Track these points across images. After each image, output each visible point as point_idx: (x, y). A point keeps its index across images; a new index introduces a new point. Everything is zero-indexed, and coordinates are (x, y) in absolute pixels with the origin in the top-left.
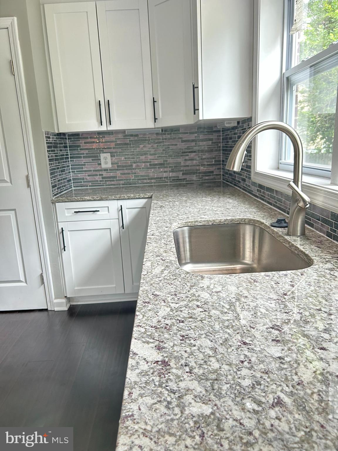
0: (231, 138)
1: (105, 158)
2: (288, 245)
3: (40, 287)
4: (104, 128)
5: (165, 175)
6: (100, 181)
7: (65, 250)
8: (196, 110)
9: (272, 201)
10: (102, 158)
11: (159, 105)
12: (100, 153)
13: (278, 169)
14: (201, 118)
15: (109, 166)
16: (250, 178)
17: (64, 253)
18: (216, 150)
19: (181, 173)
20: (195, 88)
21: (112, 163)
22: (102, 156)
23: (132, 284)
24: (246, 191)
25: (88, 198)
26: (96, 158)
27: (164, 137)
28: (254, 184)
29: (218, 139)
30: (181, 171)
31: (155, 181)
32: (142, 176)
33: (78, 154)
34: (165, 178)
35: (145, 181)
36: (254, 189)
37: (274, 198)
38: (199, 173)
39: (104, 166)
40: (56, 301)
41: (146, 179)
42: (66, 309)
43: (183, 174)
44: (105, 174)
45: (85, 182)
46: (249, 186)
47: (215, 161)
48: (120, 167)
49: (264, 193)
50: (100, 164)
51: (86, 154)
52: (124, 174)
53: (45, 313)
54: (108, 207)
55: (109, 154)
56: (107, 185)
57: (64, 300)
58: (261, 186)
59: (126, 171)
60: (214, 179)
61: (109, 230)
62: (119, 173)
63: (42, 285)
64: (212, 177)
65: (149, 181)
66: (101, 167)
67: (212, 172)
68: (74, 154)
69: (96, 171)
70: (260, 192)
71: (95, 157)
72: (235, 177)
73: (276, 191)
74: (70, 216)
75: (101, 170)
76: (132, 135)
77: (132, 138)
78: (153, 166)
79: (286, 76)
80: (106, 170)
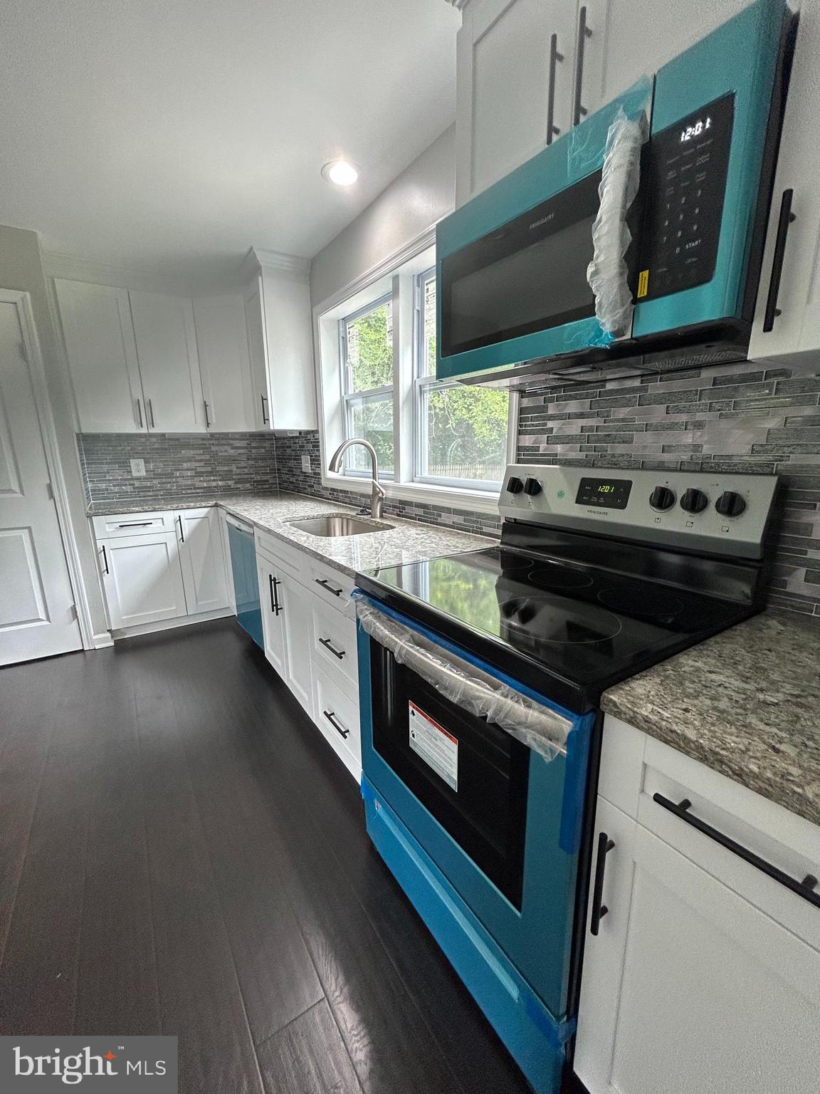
0: (290, 447)
1: (137, 465)
2: (374, 524)
3: (71, 622)
4: (144, 431)
5: (214, 484)
6: (131, 492)
7: (108, 573)
8: (266, 420)
9: (347, 500)
10: (132, 465)
11: (212, 410)
12: (129, 459)
13: (344, 475)
14: (272, 428)
15: (143, 473)
16: (320, 484)
17: (106, 577)
18: (270, 459)
19: (233, 482)
20: (264, 399)
21: (146, 471)
22: (133, 462)
23: (195, 602)
24: (315, 496)
25: (137, 509)
26: (125, 466)
27: (211, 442)
28: (326, 489)
29: (271, 447)
30: (233, 479)
31: (202, 490)
32: (185, 485)
33: (98, 459)
34: (214, 487)
35: (189, 491)
36: (326, 494)
37: (349, 498)
38: (254, 482)
39: (135, 474)
40: (94, 637)
41: (191, 489)
42: (112, 644)
43: (235, 483)
44: (137, 484)
45: (109, 493)
46: (319, 491)
47: (270, 470)
48: (157, 476)
49: (337, 495)
50: (131, 472)
51: (110, 459)
52: (163, 483)
53: (80, 656)
54: (162, 519)
55: (143, 460)
56: (140, 497)
57: (108, 635)
58: (333, 490)
59: (164, 480)
60: (271, 488)
61: (164, 545)
62: (156, 482)
63: (74, 619)
64: (267, 486)
65: (195, 491)
66: (131, 475)
67: (268, 481)
68: (92, 459)
69: (125, 480)
70: (333, 494)
71: (124, 463)
72: (299, 484)
73: (351, 492)
74: (113, 531)
75: (131, 479)
76: (171, 439)
77: (172, 443)
78: (199, 474)
79: (346, 398)
80: (138, 479)
